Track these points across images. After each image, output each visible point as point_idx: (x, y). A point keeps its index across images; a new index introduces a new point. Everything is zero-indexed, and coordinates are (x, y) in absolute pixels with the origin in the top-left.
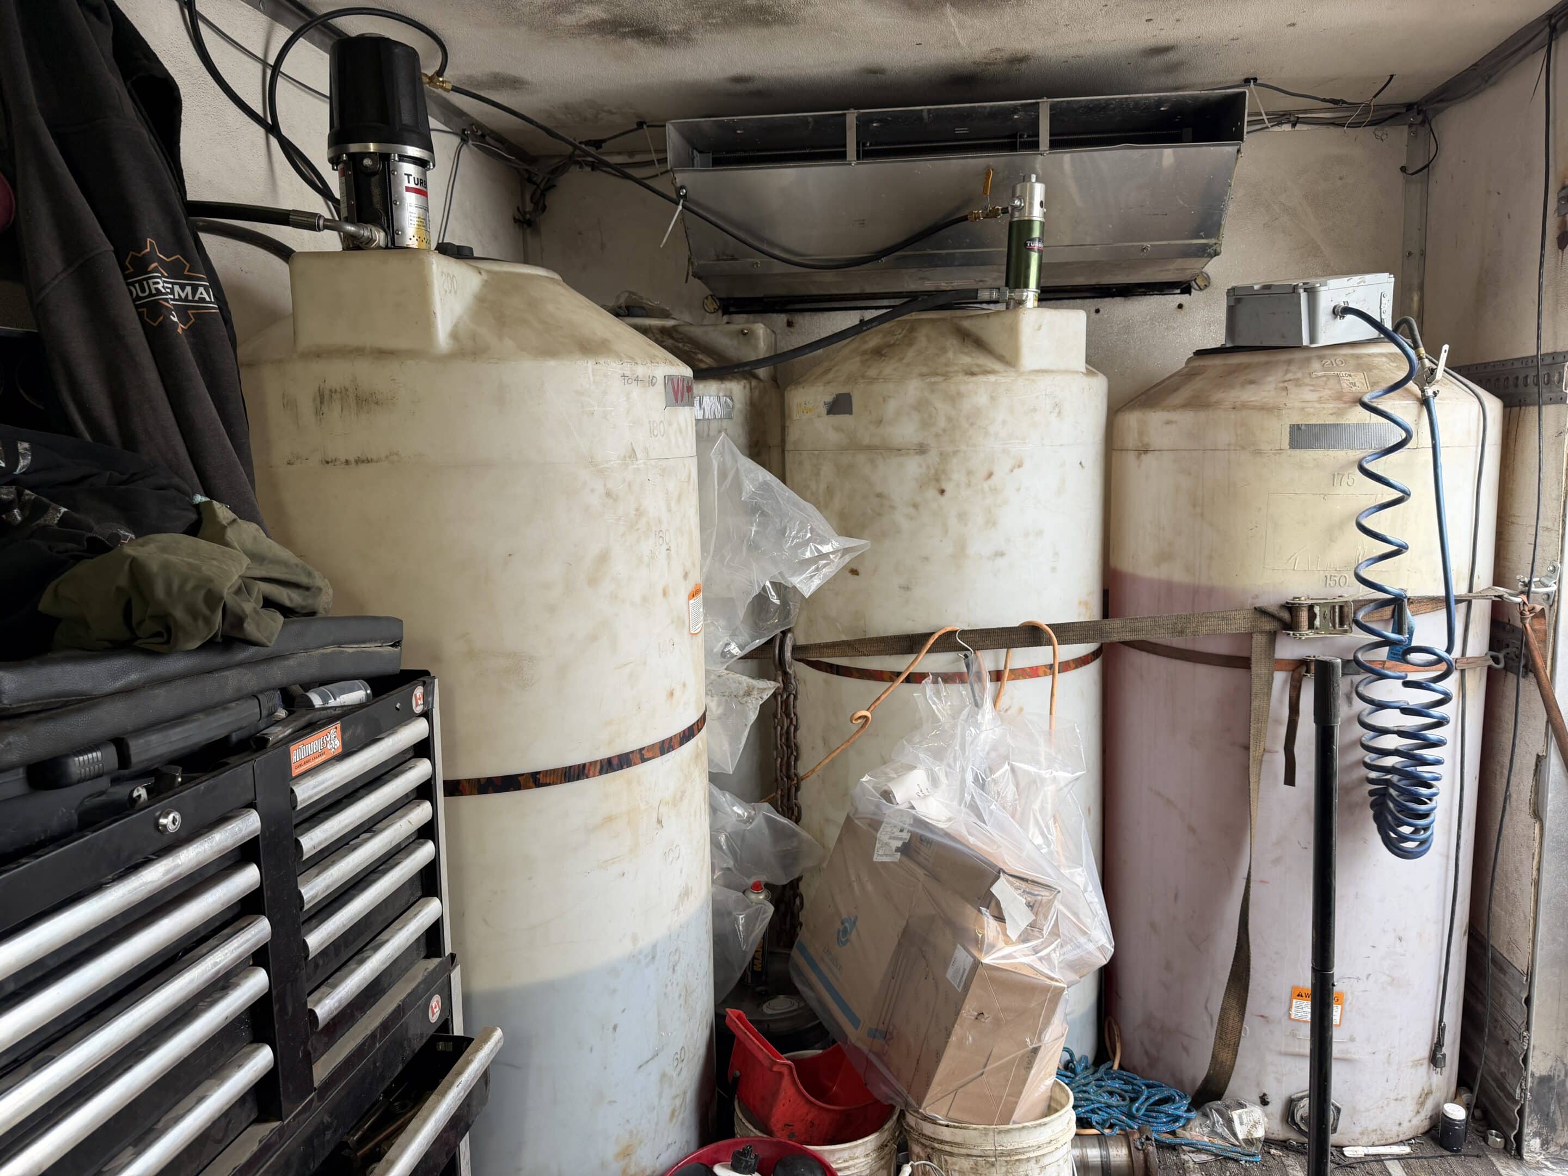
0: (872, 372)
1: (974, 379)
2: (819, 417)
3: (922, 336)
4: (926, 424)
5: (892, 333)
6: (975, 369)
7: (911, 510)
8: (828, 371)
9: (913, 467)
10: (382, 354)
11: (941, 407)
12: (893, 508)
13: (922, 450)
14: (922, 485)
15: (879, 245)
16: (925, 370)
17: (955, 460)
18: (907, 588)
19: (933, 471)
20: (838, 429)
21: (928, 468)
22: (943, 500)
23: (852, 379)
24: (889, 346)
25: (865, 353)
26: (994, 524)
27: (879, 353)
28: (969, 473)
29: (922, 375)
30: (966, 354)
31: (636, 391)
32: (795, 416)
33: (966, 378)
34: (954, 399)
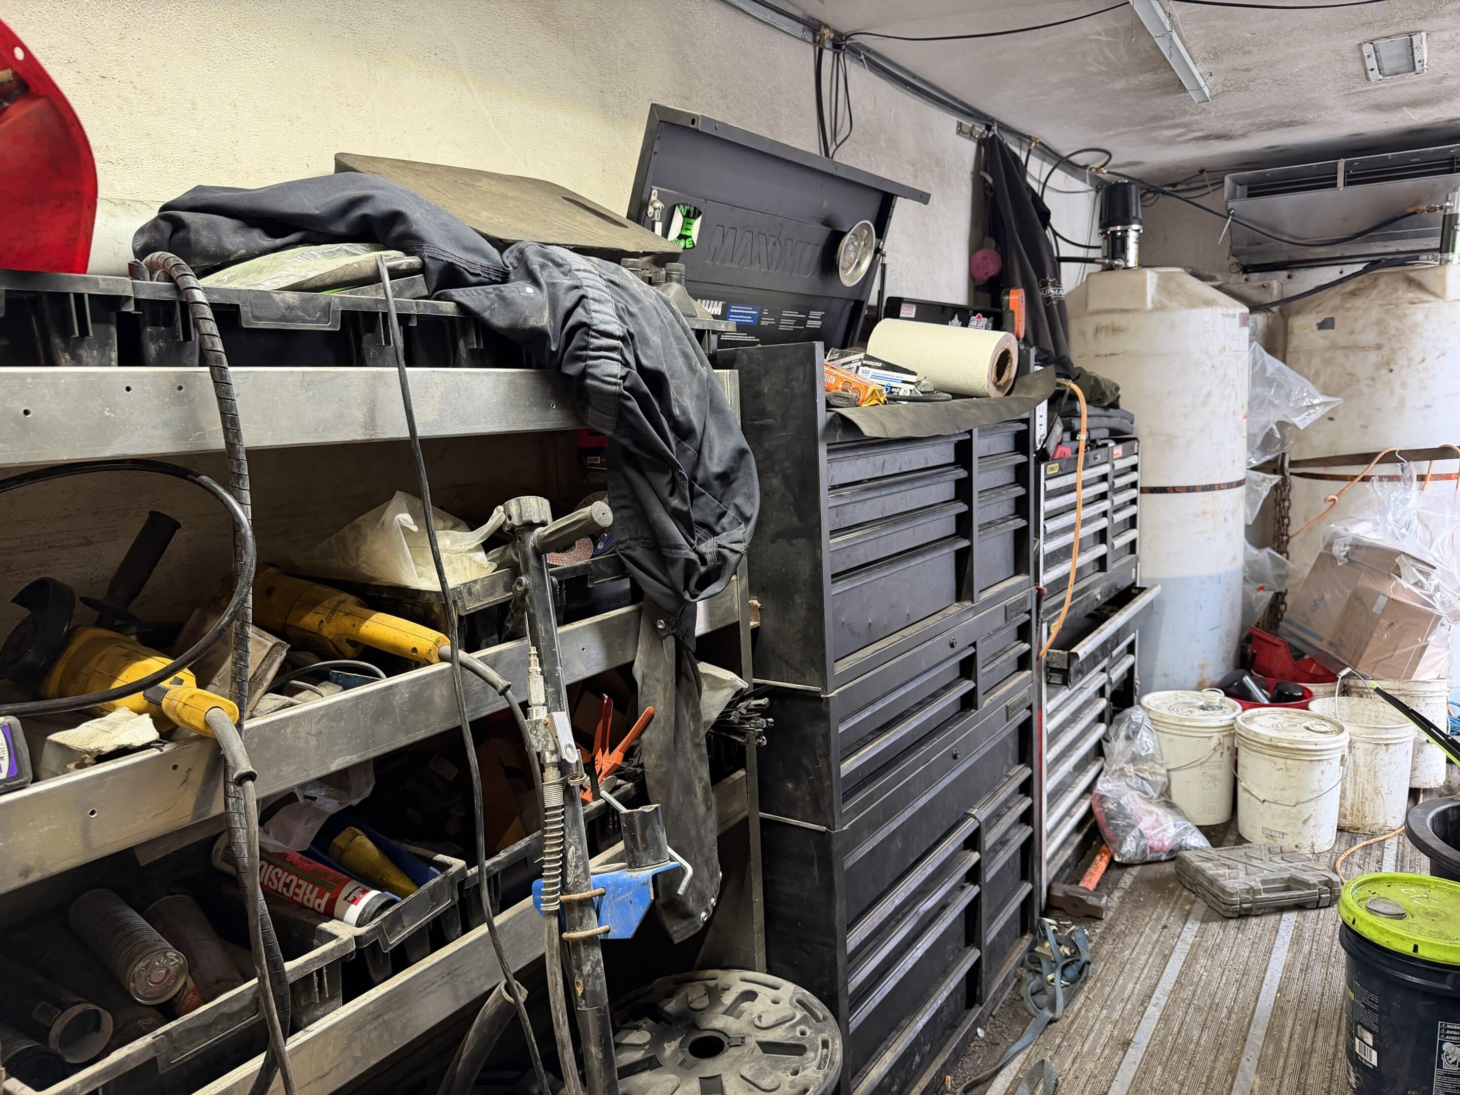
0: (1349, 305)
1: (1414, 306)
2: (1312, 331)
3: (1382, 283)
4: (1382, 333)
5: (1362, 282)
6: (1416, 301)
7: (1370, 382)
8: (1319, 305)
9: (1373, 357)
10: (1124, 311)
11: (1394, 324)
12: (1358, 381)
13: (1379, 347)
14: (1378, 367)
15: (1356, 230)
16: (1382, 302)
17: (1400, 353)
18: (1365, 427)
19: (1385, 359)
20: (1324, 338)
21: (1382, 357)
22: (1392, 375)
23: (1335, 309)
24: (1360, 289)
25: (1344, 294)
26: (1425, 389)
27: (1353, 294)
28: (1409, 359)
29: (1381, 305)
30: (1411, 292)
31: (1227, 320)
32: (1296, 331)
33: (1410, 306)
34: (1401, 318)
